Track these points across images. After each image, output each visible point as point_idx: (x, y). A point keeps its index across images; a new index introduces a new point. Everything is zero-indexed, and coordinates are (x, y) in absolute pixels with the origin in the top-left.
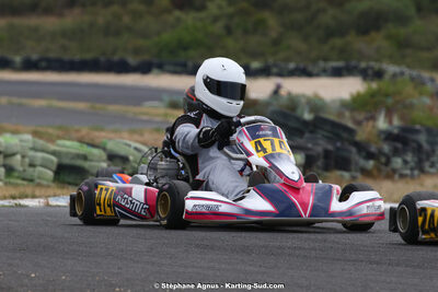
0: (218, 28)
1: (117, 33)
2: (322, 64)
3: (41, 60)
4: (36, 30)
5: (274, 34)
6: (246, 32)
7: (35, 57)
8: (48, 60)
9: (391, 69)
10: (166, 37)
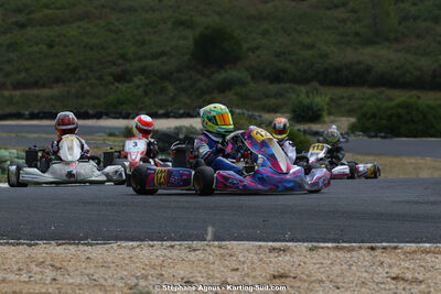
0: (140, 92)
1: (83, 97)
3: (39, 114)
4: (37, 96)
5: (171, 94)
6: (155, 93)
7: (36, 111)
8: (44, 113)
9: (238, 111)
10: (111, 98)
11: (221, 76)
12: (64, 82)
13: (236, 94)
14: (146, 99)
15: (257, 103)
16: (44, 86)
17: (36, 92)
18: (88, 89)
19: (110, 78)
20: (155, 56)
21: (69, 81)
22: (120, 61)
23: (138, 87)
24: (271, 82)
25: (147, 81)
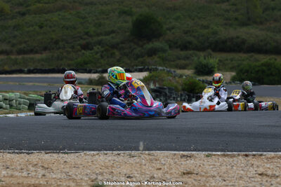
0: (98, 56)
1: (62, 59)
2: (135, 67)
3: (34, 70)
4: (33, 59)
5: (118, 58)
6: (108, 57)
7: (32, 68)
8: (37, 70)
9: (160, 68)
10: (79, 60)
11: (149, 46)
12: (50, 50)
13: (159, 57)
14: (102, 61)
15: (172, 63)
16: (37, 52)
17: (32, 56)
18: (65, 54)
19: (79, 47)
20: (107, 34)
21: (53, 49)
22: (86, 37)
23: (97, 53)
24: (182, 50)
25: (102, 49)
